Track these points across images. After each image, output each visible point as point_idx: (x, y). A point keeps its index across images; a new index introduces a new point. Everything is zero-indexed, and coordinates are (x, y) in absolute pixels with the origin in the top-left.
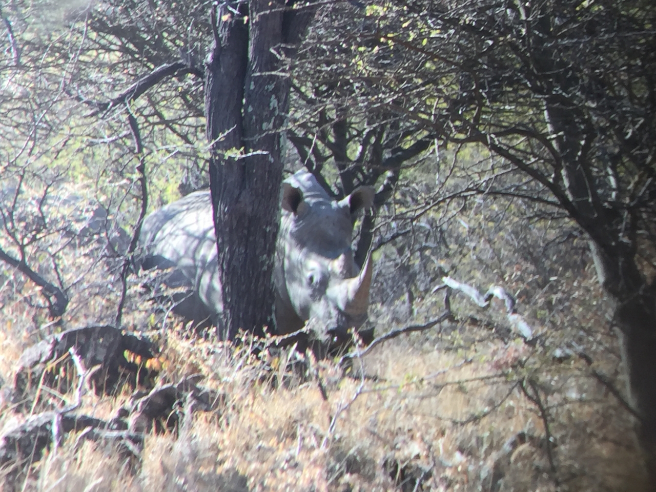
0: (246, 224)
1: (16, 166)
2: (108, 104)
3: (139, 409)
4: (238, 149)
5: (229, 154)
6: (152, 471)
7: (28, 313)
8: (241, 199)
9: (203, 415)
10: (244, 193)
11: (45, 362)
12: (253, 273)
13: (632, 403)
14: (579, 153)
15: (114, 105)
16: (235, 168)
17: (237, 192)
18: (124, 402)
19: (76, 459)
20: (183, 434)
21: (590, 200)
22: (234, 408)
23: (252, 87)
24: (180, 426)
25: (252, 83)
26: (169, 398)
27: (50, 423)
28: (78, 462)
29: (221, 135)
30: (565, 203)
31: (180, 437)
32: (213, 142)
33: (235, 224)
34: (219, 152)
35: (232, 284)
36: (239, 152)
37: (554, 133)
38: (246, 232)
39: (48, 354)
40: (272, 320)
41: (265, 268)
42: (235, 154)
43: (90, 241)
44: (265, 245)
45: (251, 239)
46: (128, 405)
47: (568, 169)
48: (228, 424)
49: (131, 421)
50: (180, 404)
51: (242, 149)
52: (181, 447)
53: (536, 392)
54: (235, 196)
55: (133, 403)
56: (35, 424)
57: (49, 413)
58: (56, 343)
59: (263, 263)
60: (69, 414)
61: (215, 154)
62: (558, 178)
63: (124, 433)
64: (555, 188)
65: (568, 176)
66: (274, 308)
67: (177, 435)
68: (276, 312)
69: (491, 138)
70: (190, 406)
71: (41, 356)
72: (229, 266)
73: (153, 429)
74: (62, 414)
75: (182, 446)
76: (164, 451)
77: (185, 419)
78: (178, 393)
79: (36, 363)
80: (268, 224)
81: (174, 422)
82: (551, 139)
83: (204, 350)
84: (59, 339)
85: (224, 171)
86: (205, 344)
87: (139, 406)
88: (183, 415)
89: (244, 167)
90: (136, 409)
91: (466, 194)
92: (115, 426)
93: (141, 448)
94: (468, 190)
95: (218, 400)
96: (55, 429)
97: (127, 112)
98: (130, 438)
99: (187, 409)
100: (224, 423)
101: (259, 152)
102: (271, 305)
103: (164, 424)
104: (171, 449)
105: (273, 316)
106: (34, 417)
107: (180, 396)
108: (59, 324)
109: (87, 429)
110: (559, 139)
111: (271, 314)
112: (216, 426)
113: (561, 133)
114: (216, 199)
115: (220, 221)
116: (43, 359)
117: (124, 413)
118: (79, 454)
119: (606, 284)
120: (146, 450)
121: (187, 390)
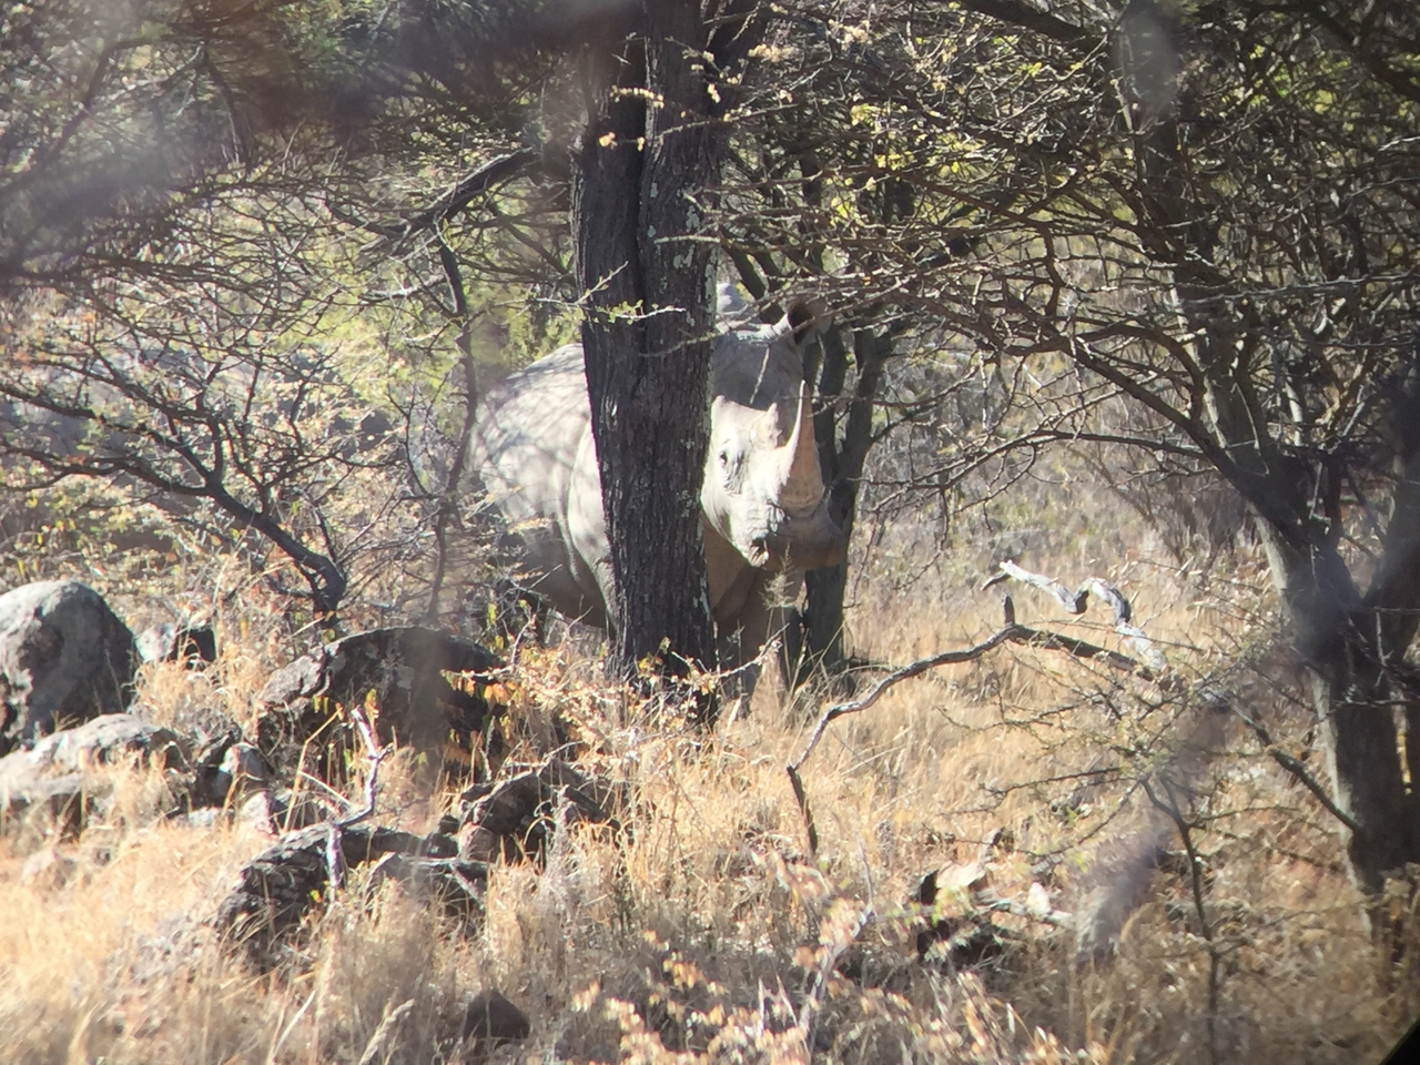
0: (651, 438)
1: (247, 345)
2: (404, 227)
3: (476, 819)
4: (632, 304)
5: (616, 313)
6: (501, 930)
7: (276, 606)
8: (641, 391)
9: (589, 827)
10: (644, 381)
11: (309, 695)
12: (666, 524)
13: (1341, 801)
14: (1235, 365)
15: (412, 231)
16: (629, 338)
17: (632, 380)
18: (450, 802)
19: (369, 912)
20: (554, 861)
21: (1257, 445)
22: (639, 811)
23: (654, 194)
24: (548, 847)
25: (654, 185)
26: (527, 796)
27: (322, 843)
28: (374, 916)
29: (602, 281)
30: (1210, 451)
31: (549, 866)
32: (588, 293)
33: (630, 434)
34: (600, 309)
35: (628, 545)
36: (633, 310)
37: (1189, 331)
38: (650, 450)
39: (315, 679)
40: (700, 604)
41: (686, 513)
42: (627, 312)
43: (377, 440)
44: (685, 472)
45: (660, 462)
46: (457, 810)
47: (1215, 390)
48: (631, 842)
49: (462, 839)
50: (547, 809)
51: (639, 304)
52: (550, 884)
53: (1171, 797)
54: (630, 388)
55: (464, 809)
56: (296, 846)
57: (318, 826)
58: (327, 659)
59: (682, 504)
60: (354, 827)
61: (593, 314)
62: (1198, 407)
63: (451, 862)
64: (1193, 427)
65: (1216, 403)
66: (704, 584)
67: (543, 863)
68: (707, 591)
69: (1077, 343)
70: (564, 810)
71: (302, 683)
72: (622, 511)
73: (502, 856)
74: (342, 828)
75: (552, 883)
76: (522, 891)
77: (556, 834)
78: (543, 788)
79: (296, 694)
80: (690, 435)
81: (537, 841)
82: (1184, 342)
83: (585, 700)
84: (333, 653)
85: (609, 343)
86: (586, 691)
87: (476, 810)
88: (553, 826)
89: (644, 334)
90: (470, 818)
91: (1036, 440)
92: (436, 849)
93: (482, 888)
94: (1040, 433)
95: (612, 795)
96: (331, 855)
97: (438, 242)
98: (462, 869)
99: (559, 819)
100: (625, 837)
101: (669, 309)
102: (699, 577)
103: (521, 845)
104: (534, 888)
105: (703, 598)
106: (294, 834)
107: (545, 793)
108: (331, 624)
109: (387, 856)
110: (1198, 340)
111: (698, 596)
112: (611, 845)
113: (1202, 331)
114: (597, 393)
115: (605, 432)
116: (306, 689)
117: (451, 825)
118: (375, 903)
119: (1288, 593)
120: (491, 892)
121: (556, 782)
